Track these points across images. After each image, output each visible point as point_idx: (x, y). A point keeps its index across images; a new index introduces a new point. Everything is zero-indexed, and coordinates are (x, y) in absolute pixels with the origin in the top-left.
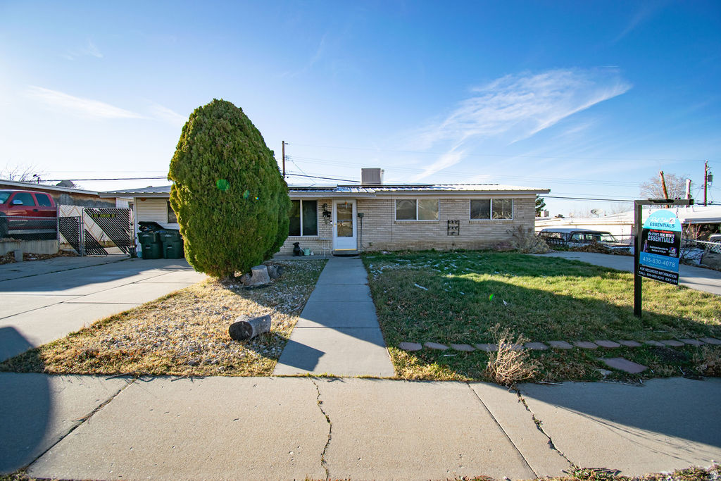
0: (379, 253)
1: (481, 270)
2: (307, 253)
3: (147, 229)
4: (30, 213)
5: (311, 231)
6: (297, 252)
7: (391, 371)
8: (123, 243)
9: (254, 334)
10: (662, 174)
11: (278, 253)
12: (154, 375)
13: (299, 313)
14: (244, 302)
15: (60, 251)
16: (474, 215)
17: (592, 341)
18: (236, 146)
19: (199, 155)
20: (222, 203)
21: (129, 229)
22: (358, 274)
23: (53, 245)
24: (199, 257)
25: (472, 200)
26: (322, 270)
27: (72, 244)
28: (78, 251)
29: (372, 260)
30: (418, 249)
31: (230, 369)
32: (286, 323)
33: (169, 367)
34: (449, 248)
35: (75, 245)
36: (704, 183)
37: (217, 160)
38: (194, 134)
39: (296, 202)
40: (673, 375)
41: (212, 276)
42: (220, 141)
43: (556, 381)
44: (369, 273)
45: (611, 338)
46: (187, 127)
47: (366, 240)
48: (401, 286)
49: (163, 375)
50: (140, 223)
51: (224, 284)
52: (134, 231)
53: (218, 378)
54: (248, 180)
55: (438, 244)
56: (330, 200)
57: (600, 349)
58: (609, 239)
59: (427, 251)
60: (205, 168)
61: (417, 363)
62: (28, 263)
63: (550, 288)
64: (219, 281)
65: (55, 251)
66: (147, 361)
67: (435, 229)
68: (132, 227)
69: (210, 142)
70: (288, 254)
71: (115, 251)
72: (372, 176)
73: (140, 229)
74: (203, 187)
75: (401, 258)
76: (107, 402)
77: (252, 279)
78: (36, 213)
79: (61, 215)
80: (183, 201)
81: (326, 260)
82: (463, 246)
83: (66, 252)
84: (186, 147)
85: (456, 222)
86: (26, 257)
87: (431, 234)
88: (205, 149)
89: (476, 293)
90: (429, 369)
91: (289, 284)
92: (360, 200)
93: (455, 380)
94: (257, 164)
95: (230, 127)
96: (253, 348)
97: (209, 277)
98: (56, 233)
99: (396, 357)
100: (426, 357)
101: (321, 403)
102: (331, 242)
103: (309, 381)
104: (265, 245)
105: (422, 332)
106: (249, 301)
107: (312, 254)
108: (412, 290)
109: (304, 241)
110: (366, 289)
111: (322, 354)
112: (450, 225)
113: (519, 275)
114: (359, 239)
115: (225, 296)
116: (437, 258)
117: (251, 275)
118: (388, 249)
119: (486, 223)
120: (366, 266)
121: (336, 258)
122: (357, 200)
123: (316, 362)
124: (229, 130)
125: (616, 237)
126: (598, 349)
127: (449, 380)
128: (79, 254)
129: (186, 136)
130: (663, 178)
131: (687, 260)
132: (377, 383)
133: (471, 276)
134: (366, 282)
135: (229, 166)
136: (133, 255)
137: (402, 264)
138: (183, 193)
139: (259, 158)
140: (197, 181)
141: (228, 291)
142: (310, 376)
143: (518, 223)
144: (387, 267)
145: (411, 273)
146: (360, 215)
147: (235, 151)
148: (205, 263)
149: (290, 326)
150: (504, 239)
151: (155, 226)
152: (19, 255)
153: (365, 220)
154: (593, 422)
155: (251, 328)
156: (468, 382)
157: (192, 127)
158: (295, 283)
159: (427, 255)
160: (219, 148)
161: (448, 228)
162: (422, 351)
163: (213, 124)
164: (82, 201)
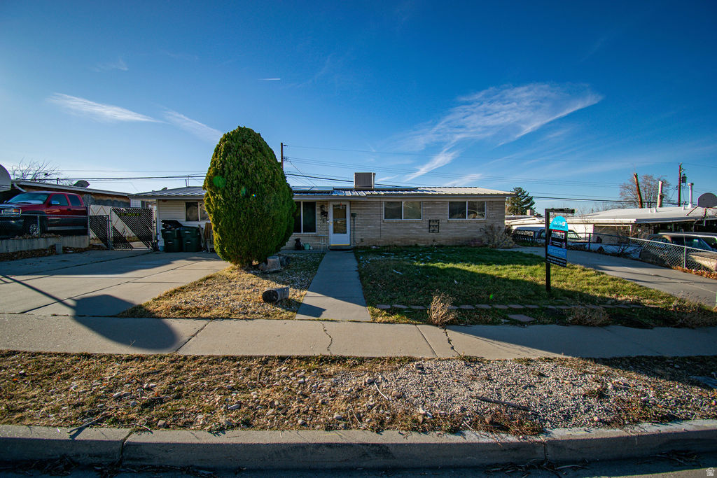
0: (370, 247)
1: (448, 261)
2: (307, 248)
3: (169, 226)
4: (62, 212)
5: (310, 227)
6: (298, 246)
7: (370, 318)
8: (146, 238)
9: (279, 299)
10: (636, 176)
11: (284, 247)
12: (223, 318)
13: (307, 288)
14: (265, 282)
15: (90, 245)
16: (452, 214)
17: (506, 305)
18: (257, 164)
19: (230, 172)
20: (246, 208)
21: (152, 227)
22: (351, 263)
23: (84, 240)
24: (228, 249)
25: (451, 203)
26: (321, 261)
27: (101, 239)
28: (106, 245)
29: (363, 254)
30: (403, 244)
31: (267, 316)
32: (298, 294)
33: (230, 315)
34: (430, 244)
35: (104, 240)
36: (678, 184)
37: (243, 176)
38: (225, 155)
39: (298, 203)
40: (550, 323)
41: (236, 264)
42: (245, 161)
43: (471, 324)
44: (359, 262)
45: (520, 303)
46: (218, 149)
47: (358, 237)
48: (383, 271)
49: (227, 318)
50: (163, 221)
51: (245, 270)
52: (157, 228)
53: (262, 320)
54: (267, 191)
55: (421, 240)
56: (327, 202)
57: (510, 309)
58: (573, 236)
59: (411, 246)
60: (235, 182)
61: (385, 315)
62: (67, 255)
63: (496, 273)
64: (241, 268)
65: (86, 245)
66: (215, 312)
67: (418, 227)
68: (155, 225)
69: (238, 161)
70: (291, 249)
71: (138, 245)
72: (364, 180)
73: (163, 226)
74: (233, 196)
75: (387, 252)
76: (202, 329)
77: (268, 266)
78: (69, 212)
79: (91, 214)
80: (216, 206)
81: (324, 254)
82: (443, 242)
83: (96, 246)
84: (219, 165)
85: (436, 221)
86: (65, 250)
87: (414, 232)
88: (234, 167)
89: (437, 276)
90: (392, 318)
91: (296, 271)
92: (353, 202)
93: (408, 323)
94: (273, 178)
95: (253, 150)
96: (279, 307)
97: (232, 265)
98: (87, 230)
99: (373, 311)
100: (392, 312)
101: (325, 330)
102: (327, 238)
103: (319, 322)
104: (277, 240)
105: (393, 299)
106: (269, 281)
107: (311, 248)
108: (390, 274)
109: (305, 237)
110: (356, 274)
111: (324, 310)
112: (431, 224)
113: (475, 264)
114: (352, 236)
115: (249, 278)
116: (416, 252)
117: (266, 263)
118: (377, 244)
119: (462, 222)
120: (357, 259)
121: (332, 252)
122: (351, 202)
123: (321, 314)
124: (251, 151)
125: (580, 235)
126: (508, 309)
127: (405, 323)
128: (108, 248)
129: (219, 156)
130: (637, 179)
131: (627, 253)
132: (359, 324)
133: (440, 265)
134: (357, 269)
135: (252, 180)
136: (155, 248)
137: (386, 256)
138: (217, 200)
139: (274, 173)
140: (229, 192)
141: (250, 275)
142: (318, 320)
143: (490, 222)
144: (374, 258)
145: (392, 263)
146: (353, 215)
147: (256, 168)
148: (232, 253)
149: (301, 296)
150: (478, 236)
151: (175, 223)
152: (59, 249)
153: (358, 219)
154: (484, 342)
155: (277, 295)
156: (416, 324)
157: (223, 150)
158: (301, 270)
159: (409, 249)
160: (245, 166)
161: (430, 226)
162: (390, 309)
163: (239, 147)
164: (102, 200)
